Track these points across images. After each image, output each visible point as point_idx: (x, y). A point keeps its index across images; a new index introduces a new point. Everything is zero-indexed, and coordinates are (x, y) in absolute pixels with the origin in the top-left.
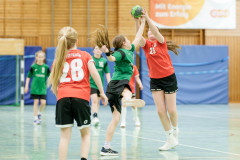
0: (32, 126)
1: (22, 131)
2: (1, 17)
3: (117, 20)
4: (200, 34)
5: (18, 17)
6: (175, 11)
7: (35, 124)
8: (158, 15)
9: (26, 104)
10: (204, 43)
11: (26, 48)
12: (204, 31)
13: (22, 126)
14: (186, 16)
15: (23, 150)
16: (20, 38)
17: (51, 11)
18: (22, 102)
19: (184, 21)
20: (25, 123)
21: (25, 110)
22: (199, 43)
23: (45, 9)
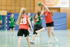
0: (9, 36)
1: (7, 37)
2: (0, 4)
3: (34, 5)
4: (59, 9)
5: (5, 4)
6: (51, 2)
7: (10, 35)
8: (46, 3)
9: (7, 30)
10: (60, 12)
11: (8, 13)
12: (60, 8)
13: (7, 36)
14: (54, 4)
15: (7, 43)
16: (6, 10)
17: (15, 2)
18: (7, 29)
19: (54, 5)
20: (7, 35)
21: (7, 31)
22: (58, 12)
23: (13, 2)
